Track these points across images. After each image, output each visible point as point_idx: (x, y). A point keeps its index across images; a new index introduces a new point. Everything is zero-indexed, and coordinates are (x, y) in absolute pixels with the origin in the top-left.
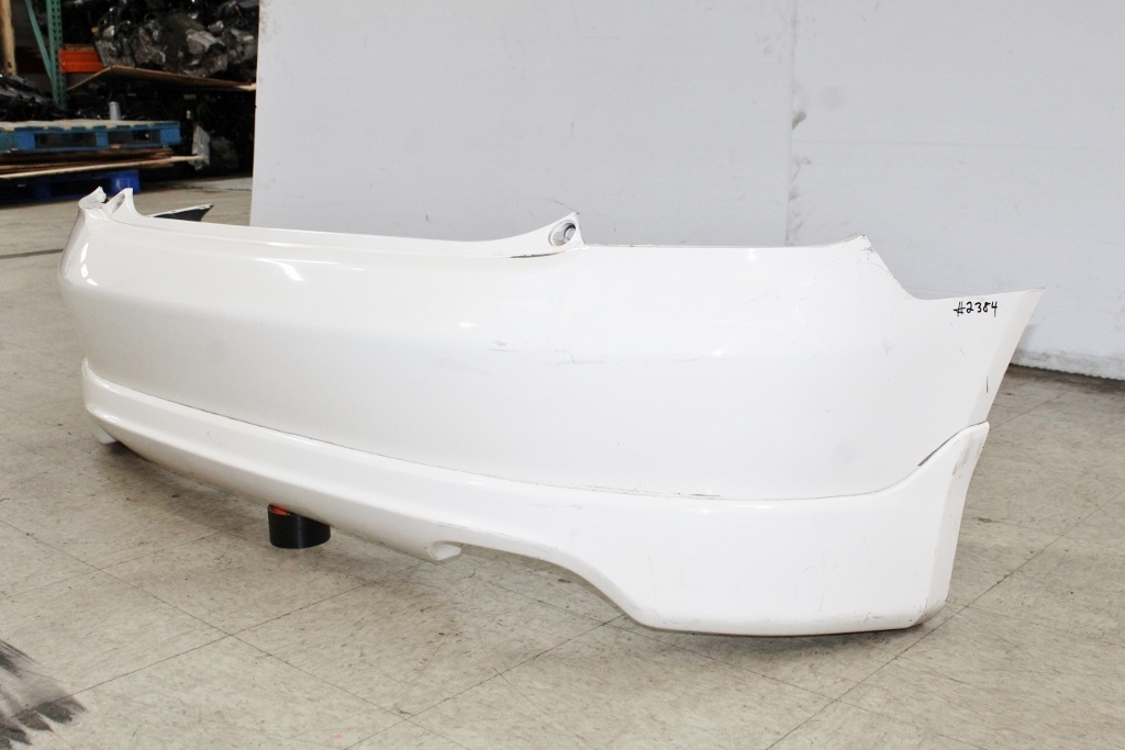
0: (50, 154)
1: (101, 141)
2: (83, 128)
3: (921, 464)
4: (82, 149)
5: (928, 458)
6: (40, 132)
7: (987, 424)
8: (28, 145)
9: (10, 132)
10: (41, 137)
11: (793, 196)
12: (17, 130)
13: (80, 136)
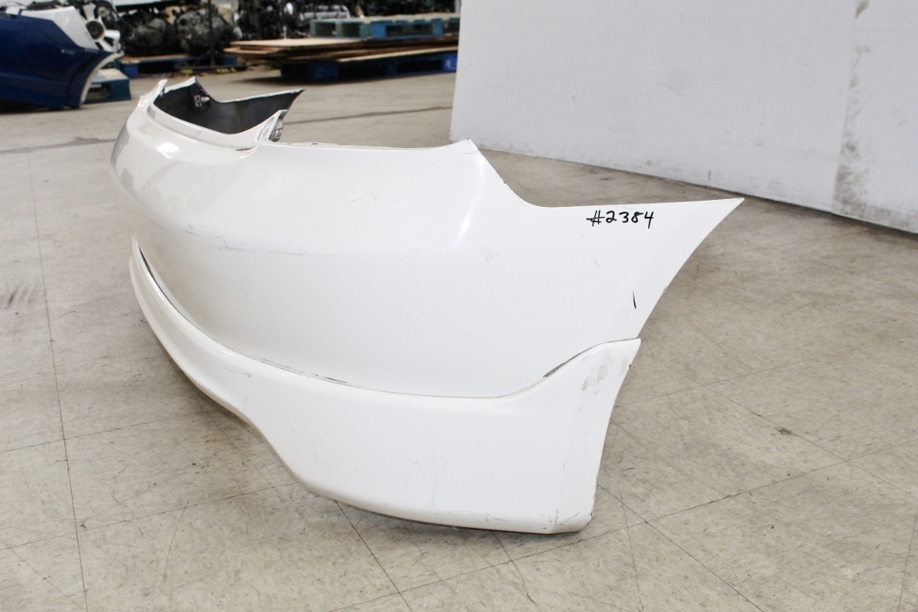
0: (400, 41)
1: (437, 31)
2: (423, 21)
3: (547, 375)
4: (423, 37)
5: (554, 370)
6: (389, 24)
7: (639, 340)
8: (380, 34)
9: (367, 25)
10: (391, 28)
11: (853, 84)
12: (373, 23)
13: (420, 27)
